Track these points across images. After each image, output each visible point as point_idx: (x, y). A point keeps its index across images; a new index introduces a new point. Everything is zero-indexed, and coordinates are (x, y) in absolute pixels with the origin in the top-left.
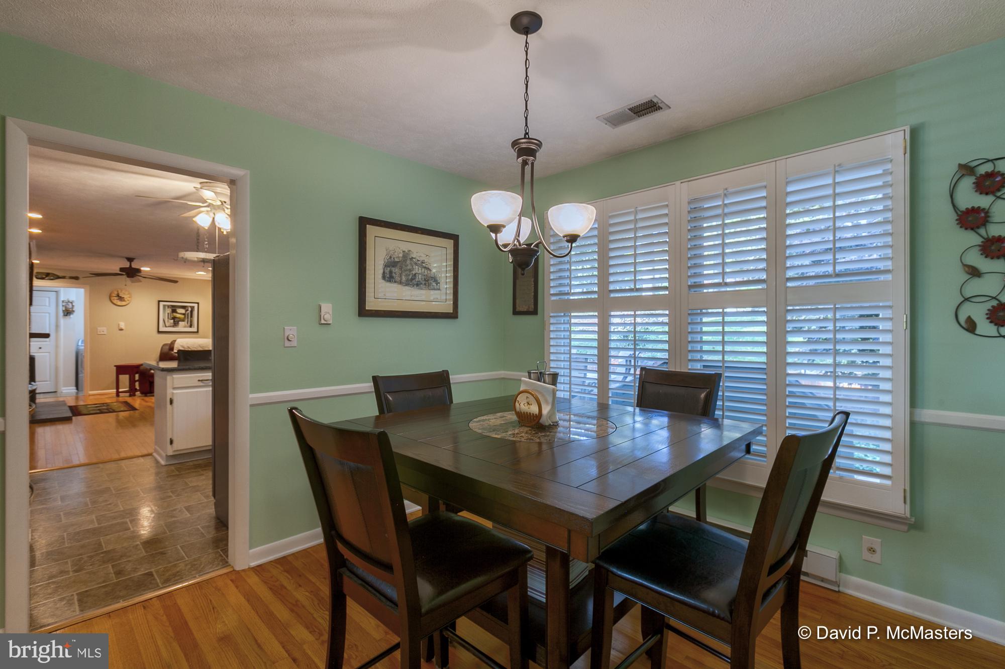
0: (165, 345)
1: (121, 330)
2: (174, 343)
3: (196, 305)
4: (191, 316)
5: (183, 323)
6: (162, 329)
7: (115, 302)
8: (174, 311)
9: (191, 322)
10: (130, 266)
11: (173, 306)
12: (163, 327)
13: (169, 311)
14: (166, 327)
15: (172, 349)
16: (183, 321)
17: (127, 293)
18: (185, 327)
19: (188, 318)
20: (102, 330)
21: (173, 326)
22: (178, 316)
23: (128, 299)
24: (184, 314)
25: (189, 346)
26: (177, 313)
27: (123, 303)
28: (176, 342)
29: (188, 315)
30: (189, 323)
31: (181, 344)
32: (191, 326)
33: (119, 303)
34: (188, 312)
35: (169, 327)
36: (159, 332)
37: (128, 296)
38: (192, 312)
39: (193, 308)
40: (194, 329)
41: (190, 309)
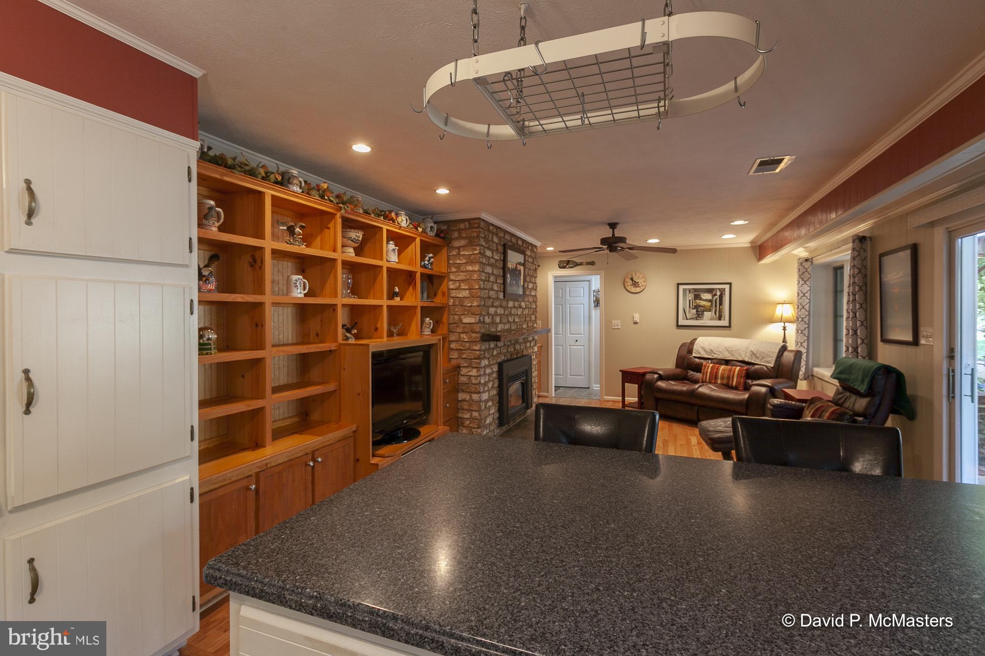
0: (683, 345)
1: (636, 323)
2: (694, 343)
3: (727, 287)
4: (721, 304)
5: (710, 313)
6: (682, 322)
7: (629, 288)
8: (697, 297)
9: (720, 311)
10: (613, 235)
11: (695, 290)
12: (683, 319)
13: (690, 297)
14: (687, 319)
15: (690, 351)
16: (710, 310)
17: (641, 276)
18: (712, 319)
19: (716, 306)
20: (617, 323)
21: (696, 319)
22: (703, 303)
23: (643, 284)
24: (710, 301)
25: (712, 348)
26: (701, 299)
27: (638, 290)
28: (697, 342)
29: (716, 302)
30: (717, 313)
31: (702, 346)
32: (720, 318)
33: (633, 290)
34: (716, 297)
35: (690, 319)
36: (678, 326)
37: (643, 280)
38: (721, 297)
39: (722, 291)
40: (725, 323)
41: (718, 293)
